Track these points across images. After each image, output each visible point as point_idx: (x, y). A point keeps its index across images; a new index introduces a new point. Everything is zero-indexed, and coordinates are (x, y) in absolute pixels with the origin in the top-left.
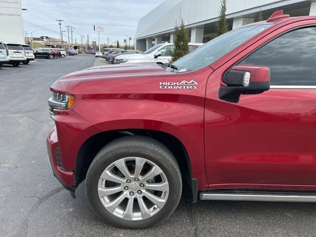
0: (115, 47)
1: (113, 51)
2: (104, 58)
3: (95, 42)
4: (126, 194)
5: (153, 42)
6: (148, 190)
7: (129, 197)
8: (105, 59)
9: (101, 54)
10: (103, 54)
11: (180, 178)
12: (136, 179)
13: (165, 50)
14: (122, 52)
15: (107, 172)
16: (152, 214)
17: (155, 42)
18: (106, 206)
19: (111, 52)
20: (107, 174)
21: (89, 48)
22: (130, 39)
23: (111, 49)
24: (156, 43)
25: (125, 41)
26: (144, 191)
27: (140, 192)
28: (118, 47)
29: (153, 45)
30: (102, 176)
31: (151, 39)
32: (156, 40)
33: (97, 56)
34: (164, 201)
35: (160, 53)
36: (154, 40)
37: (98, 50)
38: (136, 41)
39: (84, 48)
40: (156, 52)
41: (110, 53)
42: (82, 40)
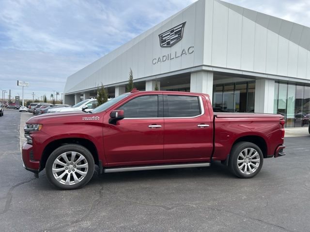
0: (42, 102)
1: (40, 106)
2: (32, 112)
3: (19, 97)
4: (67, 171)
5: (81, 97)
6: (78, 169)
7: (68, 173)
8: (32, 114)
9: (26, 109)
10: (30, 108)
11: (93, 161)
12: (72, 164)
13: (91, 104)
14: (51, 106)
15: (57, 160)
16: (80, 181)
17: (84, 97)
18: (56, 178)
19: (39, 106)
20: (57, 161)
21: (11, 103)
22: (58, 94)
23: (39, 104)
24: (84, 99)
25: (52, 95)
26: (75, 169)
27: (74, 170)
28: (45, 101)
29: (81, 100)
30: (55, 162)
31: (80, 94)
32: (84, 95)
33: (21, 111)
34: (86, 173)
35: (87, 106)
36: (82, 95)
37: (22, 105)
38: (63, 96)
39: (5, 102)
40: (84, 106)
41: (37, 107)
42: (3, 95)
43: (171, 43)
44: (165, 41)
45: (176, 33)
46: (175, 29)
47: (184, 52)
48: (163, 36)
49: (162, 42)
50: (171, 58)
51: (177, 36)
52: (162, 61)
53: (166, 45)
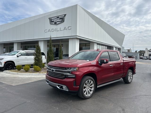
12: (88, 86)
27: (89, 89)
34: (93, 89)
43: (57, 23)
44: (53, 21)
45: (60, 19)
46: (60, 16)
47: (65, 29)
48: (52, 19)
49: (51, 22)
50: (57, 30)
51: (61, 20)
52: (51, 31)
53: (54, 24)
